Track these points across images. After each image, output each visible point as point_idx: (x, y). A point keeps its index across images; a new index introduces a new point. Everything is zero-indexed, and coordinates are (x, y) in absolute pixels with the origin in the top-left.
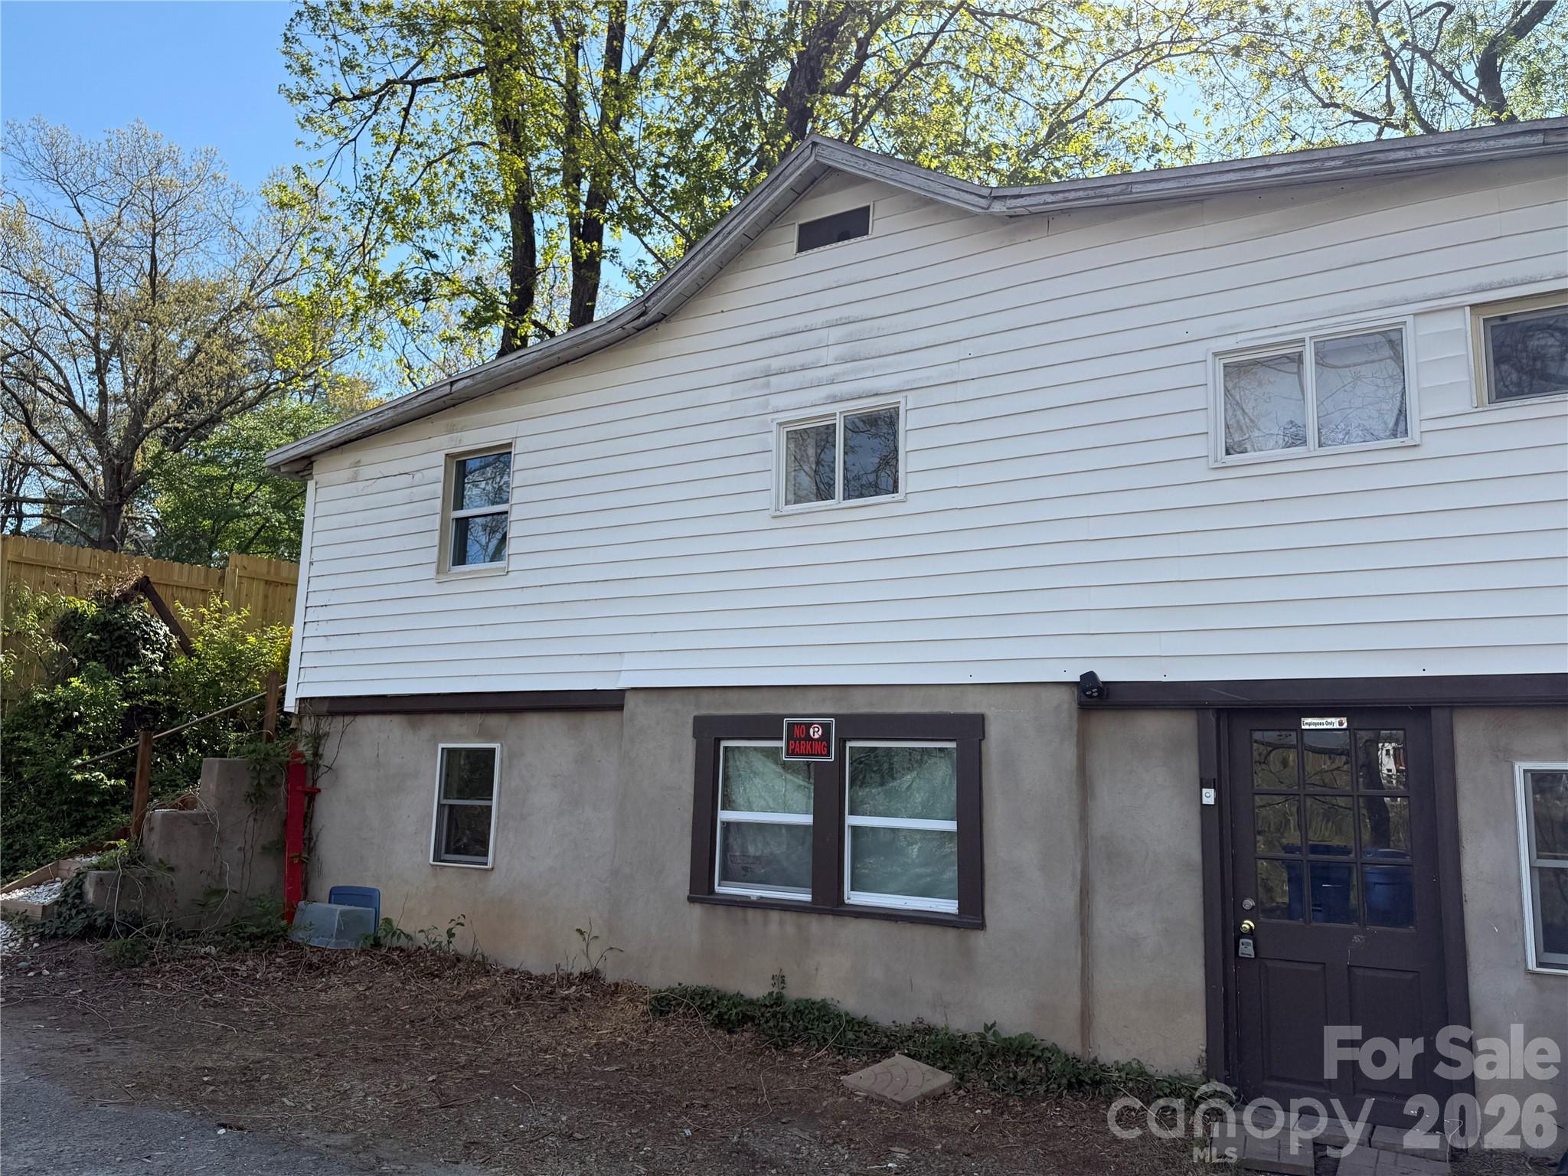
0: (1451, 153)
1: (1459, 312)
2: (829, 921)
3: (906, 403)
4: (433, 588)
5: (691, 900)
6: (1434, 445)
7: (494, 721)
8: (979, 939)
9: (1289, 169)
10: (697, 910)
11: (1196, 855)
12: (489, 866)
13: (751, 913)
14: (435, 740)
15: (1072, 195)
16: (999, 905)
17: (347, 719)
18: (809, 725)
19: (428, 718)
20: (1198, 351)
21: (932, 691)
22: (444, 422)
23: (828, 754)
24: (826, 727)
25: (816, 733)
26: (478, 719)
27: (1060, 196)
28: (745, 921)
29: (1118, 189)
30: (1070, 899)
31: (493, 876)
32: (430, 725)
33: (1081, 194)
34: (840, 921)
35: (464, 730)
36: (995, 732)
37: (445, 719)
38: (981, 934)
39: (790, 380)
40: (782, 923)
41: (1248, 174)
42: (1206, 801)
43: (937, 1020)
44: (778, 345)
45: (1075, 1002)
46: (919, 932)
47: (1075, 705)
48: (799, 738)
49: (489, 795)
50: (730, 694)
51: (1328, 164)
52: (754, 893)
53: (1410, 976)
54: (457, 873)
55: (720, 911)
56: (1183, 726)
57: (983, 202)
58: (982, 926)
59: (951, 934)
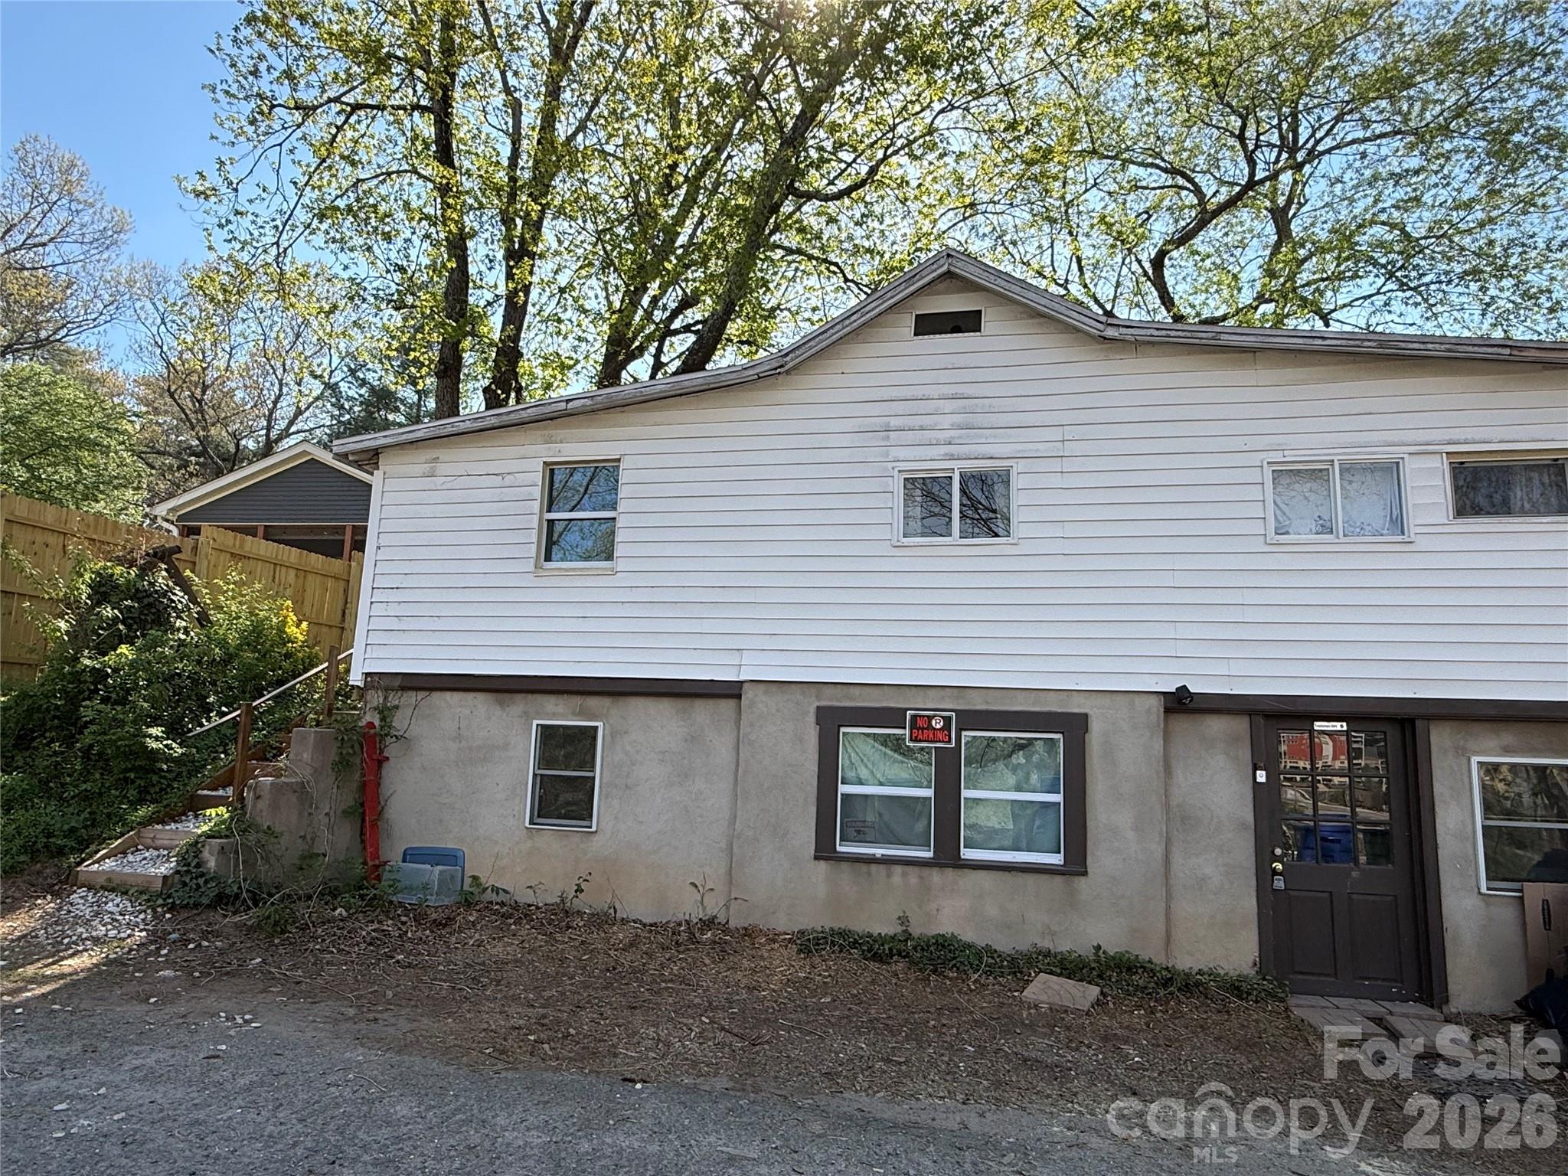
0: (1449, 351)
1: (1438, 456)
2: (949, 872)
3: (1018, 467)
4: (530, 580)
5: (816, 858)
6: (1422, 543)
7: (593, 702)
8: (1081, 883)
9: (1338, 342)
10: (822, 866)
11: (1250, 818)
12: (594, 829)
13: (874, 867)
14: (527, 717)
15: (1173, 333)
16: (1101, 858)
17: (421, 695)
18: (930, 718)
19: (520, 696)
20: (1256, 459)
21: (1041, 694)
22: (539, 433)
23: (949, 741)
24: (947, 720)
25: (938, 724)
26: (577, 700)
27: (1164, 333)
28: (869, 874)
29: (1210, 335)
30: (1158, 851)
31: (596, 838)
32: (519, 705)
33: (1180, 334)
34: (960, 872)
35: (560, 709)
36: (1096, 727)
37: (540, 699)
38: (1083, 879)
39: (910, 437)
40: (904, 875)
41: (1310, 341)
42: (1259, 780)
43: (1046, 944)
44: (898, 407)
45: (1161, 927)
46: (1031, 879)
47: (1162, 710)
48: (921, 726)
49: (593, 768)
50: (852, 689)
51: (1366, 344)
52: (879, 852)
53: (1390, 898)
54: (555, 838)
55: (844, 866)
56: (1240, 726)
57: (1100, 326)
58: (1085, 873)
59: (1058, 879)
